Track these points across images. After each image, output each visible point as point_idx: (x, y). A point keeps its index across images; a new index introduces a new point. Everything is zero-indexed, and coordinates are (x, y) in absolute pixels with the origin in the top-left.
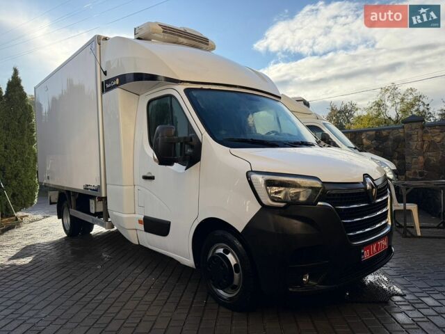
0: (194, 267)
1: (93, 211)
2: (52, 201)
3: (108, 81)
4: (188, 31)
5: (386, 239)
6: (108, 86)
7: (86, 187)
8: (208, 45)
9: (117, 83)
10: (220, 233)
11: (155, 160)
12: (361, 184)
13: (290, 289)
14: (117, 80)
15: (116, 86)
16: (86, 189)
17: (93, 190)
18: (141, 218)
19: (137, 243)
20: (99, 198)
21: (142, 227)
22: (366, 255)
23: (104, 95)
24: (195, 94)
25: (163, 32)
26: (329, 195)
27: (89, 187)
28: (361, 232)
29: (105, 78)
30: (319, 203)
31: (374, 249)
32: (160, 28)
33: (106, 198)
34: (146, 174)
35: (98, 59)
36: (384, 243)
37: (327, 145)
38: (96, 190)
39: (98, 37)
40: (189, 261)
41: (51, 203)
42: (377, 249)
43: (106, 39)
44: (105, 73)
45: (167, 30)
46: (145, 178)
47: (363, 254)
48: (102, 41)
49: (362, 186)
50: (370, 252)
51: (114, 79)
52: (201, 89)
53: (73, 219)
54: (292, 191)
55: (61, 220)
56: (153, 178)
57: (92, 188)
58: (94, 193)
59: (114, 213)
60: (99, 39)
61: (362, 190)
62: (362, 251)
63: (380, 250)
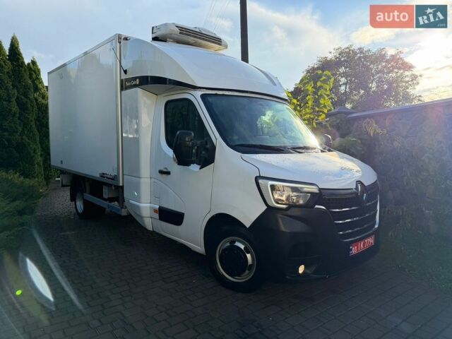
0: (205, 254)
1: (106, 196)
2: (64, 183)
3: (127, 80)
4: (203, 32)
5: (373, 237)
7: (103, 175)
9: (138, 83)
11: (174, 160)
12: (354, 190)
14: (138, 80)
15: (135, 86)
16: (102, 176)
17: (110, 179)
19: (152, 230)
20: (115, 186)
21: (157, 216)
22: (354, 250)
23: (123, 92)
24: (210, 99)
25: (180, 33)
26: (325, 199)
27: (105, 176)
28: (350, 231)
29: (124, 77)
30: (317, 206)
31: (362, 246)
32: (177, 29)
33: (122, 187)
34: (162, 169)
35: (118, 57)
36: (371, 240)
38: (113, 179)
39: (119, 37)
40: (199, 247)
41: (63, 186)
42: (364, 245)
43: (126, 39)
44: (125, 72)
45: (183, 30)
47: (351, 250)
48: (122, 41)
50: (357, 248)
51: (135, 79)
52: (216, 94)
55: (74, 203)
56: (168, 173)
57: (109, 176)
58: (110, 182)
59: (131, 201)
60: (120, 38)
61: (354, 196)
62: (351, 248)
63: (367, 246)
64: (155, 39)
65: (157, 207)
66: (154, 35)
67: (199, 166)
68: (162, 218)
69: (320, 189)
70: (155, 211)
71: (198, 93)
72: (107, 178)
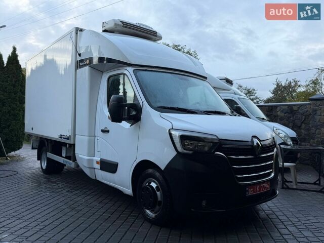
0: (132, 195)
1: (64, 155)
2: (34, 147)
3: (82, 61)
5: (269, 183)
6: (81, 64)
7: (61, 137)
8: (156, 36)
9: (88, 63)
10: (150, 171)
11: (109, 118)
13: (193, 210)
14: (88, 61)
15: (87, 65)
17: (66, 139)
18: (99, 159)
19: (94, 178)
20: (69, 144)
21: (98, 166)
22: (250, 192)
23: (77, 70)
25: (123, 27)
26: (224, 148)
27: (63, 136)
28: (248, 175)
29: (79, 58)
31: (258, 189)
32: (121, 23)
33: (74, 145)
34: (103, 128)
35: (75, 44)
36: (267, 186)
37: (238, 115)
38: (68, 139)
40: (129, 191)
41: (33, 149)
42: (260, 189)
43: (81, 30)
44: (80, 55)
45: (126, 25)
46: (103, 131)
47: (248, 191)
48: (78, 32)
49: (250, 143)
50: (253, 190)
51: (86, 60)
52: (146, 70)
54: (200, 144)
55: (39, 161)
56: (108, 131)
58: (66, 141)
59: (80, 155)
60: (77, 30)
61: (250, 147)
62: (247, 189)
63: (263, 190)
64: (105, 31)
66: (104, 29)
67: (130, 124)
68: (102, 169)
69: (219, 140)
70: (97, 163)
71: (131, 69)
72: (64, 138)
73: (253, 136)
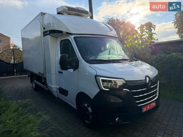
0: (77, 109)
2: (29, 76)
4: (79, 9)
5: (155, 102)
6: (45, 34)
8: (88, 14)
9: (48, 33)
12: (144, 80)
16: (39, 73)
19: (57, 97)
20: (44, 78)
22: (144, 110)
23: (44, 37)
24: (78, 39)
25: (68, 10)
26: (128, 86)
28: (143, 100)
29: (44, 31)
30: (124, 89)
31: (149, 107)
32: (67, 8)
33: (46, 78)
36: (154, 104)
42: (150, 107)
43: (44, 14)
44: (44, 28)
45: (70, 9)
46: (59, 72)
47: (143, 109)
50: (146, 109)
52: (81, 37)
53: (36, 84)
55: (32, 84)
56: (62, 73)
57: (41, 74)
58: (42, 76)
59: (49, 84)
60: (42, 14)
61: (144, 83)
62: (143, 108)
63: (151, 107)
64: (58, 13)
65: (59, 87)
66: (58, 12)
67: (73, 70)
68: (60, 92)
69: (126, 81)
70: (58, 89)
71: (72, 37)
73: (146, 76)
